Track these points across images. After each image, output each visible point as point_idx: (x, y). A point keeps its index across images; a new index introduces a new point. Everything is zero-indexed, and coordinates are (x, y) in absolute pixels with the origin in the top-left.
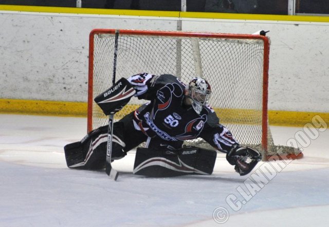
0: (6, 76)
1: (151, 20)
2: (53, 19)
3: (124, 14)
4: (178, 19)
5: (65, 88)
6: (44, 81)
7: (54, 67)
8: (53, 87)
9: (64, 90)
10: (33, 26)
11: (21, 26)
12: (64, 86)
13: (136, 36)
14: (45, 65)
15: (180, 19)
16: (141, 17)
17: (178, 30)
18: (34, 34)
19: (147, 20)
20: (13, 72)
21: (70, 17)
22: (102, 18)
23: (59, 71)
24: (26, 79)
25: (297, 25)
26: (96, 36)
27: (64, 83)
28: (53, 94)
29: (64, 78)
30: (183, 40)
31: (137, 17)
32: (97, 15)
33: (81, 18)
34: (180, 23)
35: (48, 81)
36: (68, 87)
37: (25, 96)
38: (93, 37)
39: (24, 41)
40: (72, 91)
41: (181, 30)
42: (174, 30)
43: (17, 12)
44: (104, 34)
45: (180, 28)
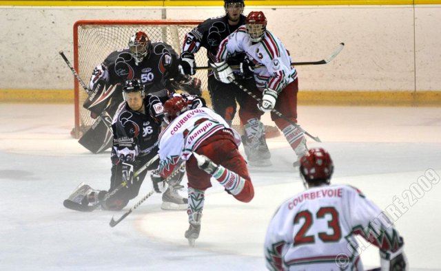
0: (3, 67)
1: (137, 9)
2: (46, 12)
3: (112, 5)
4: (162, 7)
5: (59, 77)
6: (39, 71)
7: (48, 57)
8: (47, 76)
9: (58, 79)
10: (26, 20)
11: (15, 20)
12: (58, 75)
13: (118, 26)
14: (40, 55)
15: (165, 7)
16: (127, 7)
17: (163, 18)
18: (28, 27)
19: (134, 9)
20: (10, 64)
21: (60, 9)
22: (91, 9)
23: (53, 61)
24: (22, 70)
25: (274, 9)
26: (79, 27)
27: (58, 72)
28: (48, 83)
29: (57, 68)
30: (168, 28)
31: (124, 7)
32: (86, 7)
33: (71, 10)
34: (164, 11)
35: (43, 71)
36: (61, 76)
37: (22, 86)
38: (77, 29)
39: (19, 34)
40: (65, 79)
41: (165, 18)
42: (159, 18)
43: (11, 7)
44: (88, 26)
45: (164, 16)
